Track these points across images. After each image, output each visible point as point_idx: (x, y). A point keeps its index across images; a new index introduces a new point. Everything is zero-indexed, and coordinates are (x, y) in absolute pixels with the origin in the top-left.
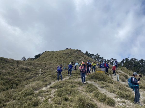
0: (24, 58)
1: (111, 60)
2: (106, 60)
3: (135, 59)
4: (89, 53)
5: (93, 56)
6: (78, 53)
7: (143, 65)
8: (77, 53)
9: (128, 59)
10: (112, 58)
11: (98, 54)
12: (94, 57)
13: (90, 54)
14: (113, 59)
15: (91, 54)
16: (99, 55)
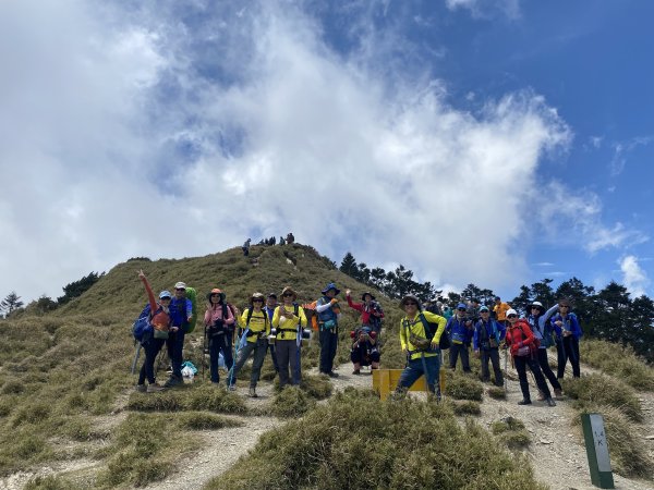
0: (12, 299)
1: (465, 294)
2: (445, 296)
3: (581, 287)
4: (363, 266)
5: (382, 278)
6: (295, 262)
7: (622, 310)
8: (289, 261)
9: (548, 284)
10: (471, 286)
11: (402, 268)
12: (385, 283)
13: (367, 271)
14: (476, 290)
15: (371, 267)
16: (409, 274)
